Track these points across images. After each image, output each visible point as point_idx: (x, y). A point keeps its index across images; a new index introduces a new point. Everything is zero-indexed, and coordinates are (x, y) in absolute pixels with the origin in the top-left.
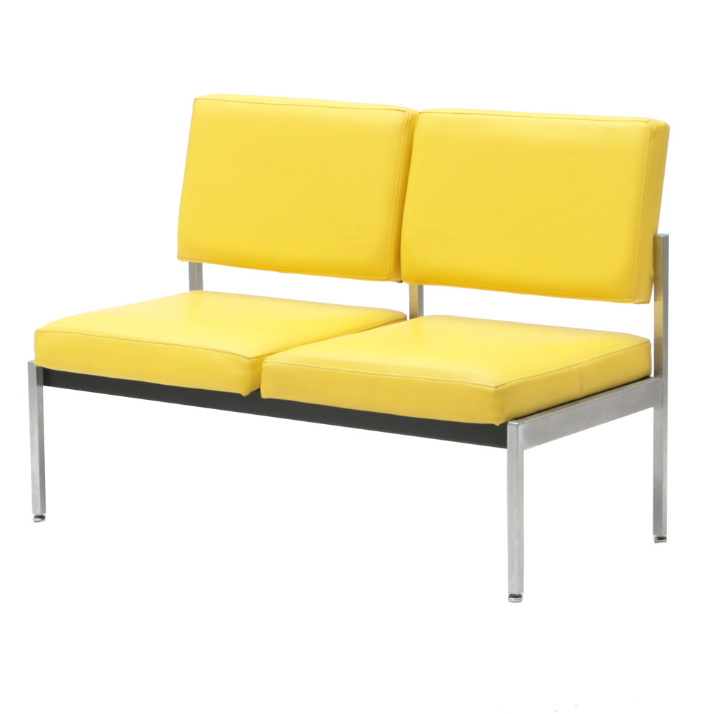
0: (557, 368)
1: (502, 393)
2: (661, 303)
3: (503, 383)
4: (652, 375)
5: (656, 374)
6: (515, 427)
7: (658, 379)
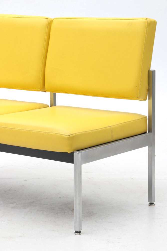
0: (99, 128)
1: (72, 138)
2: (151, 100)
3: (72, 133)
4: (148, 132)
5: (149, 132)
6: (77, 154)
7: (150, 134)
